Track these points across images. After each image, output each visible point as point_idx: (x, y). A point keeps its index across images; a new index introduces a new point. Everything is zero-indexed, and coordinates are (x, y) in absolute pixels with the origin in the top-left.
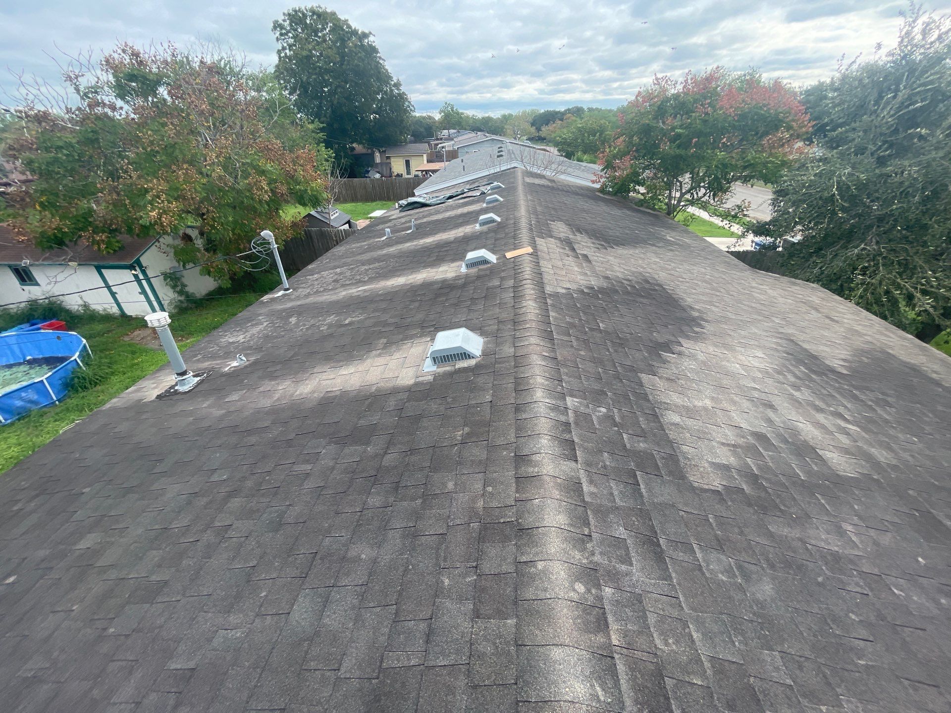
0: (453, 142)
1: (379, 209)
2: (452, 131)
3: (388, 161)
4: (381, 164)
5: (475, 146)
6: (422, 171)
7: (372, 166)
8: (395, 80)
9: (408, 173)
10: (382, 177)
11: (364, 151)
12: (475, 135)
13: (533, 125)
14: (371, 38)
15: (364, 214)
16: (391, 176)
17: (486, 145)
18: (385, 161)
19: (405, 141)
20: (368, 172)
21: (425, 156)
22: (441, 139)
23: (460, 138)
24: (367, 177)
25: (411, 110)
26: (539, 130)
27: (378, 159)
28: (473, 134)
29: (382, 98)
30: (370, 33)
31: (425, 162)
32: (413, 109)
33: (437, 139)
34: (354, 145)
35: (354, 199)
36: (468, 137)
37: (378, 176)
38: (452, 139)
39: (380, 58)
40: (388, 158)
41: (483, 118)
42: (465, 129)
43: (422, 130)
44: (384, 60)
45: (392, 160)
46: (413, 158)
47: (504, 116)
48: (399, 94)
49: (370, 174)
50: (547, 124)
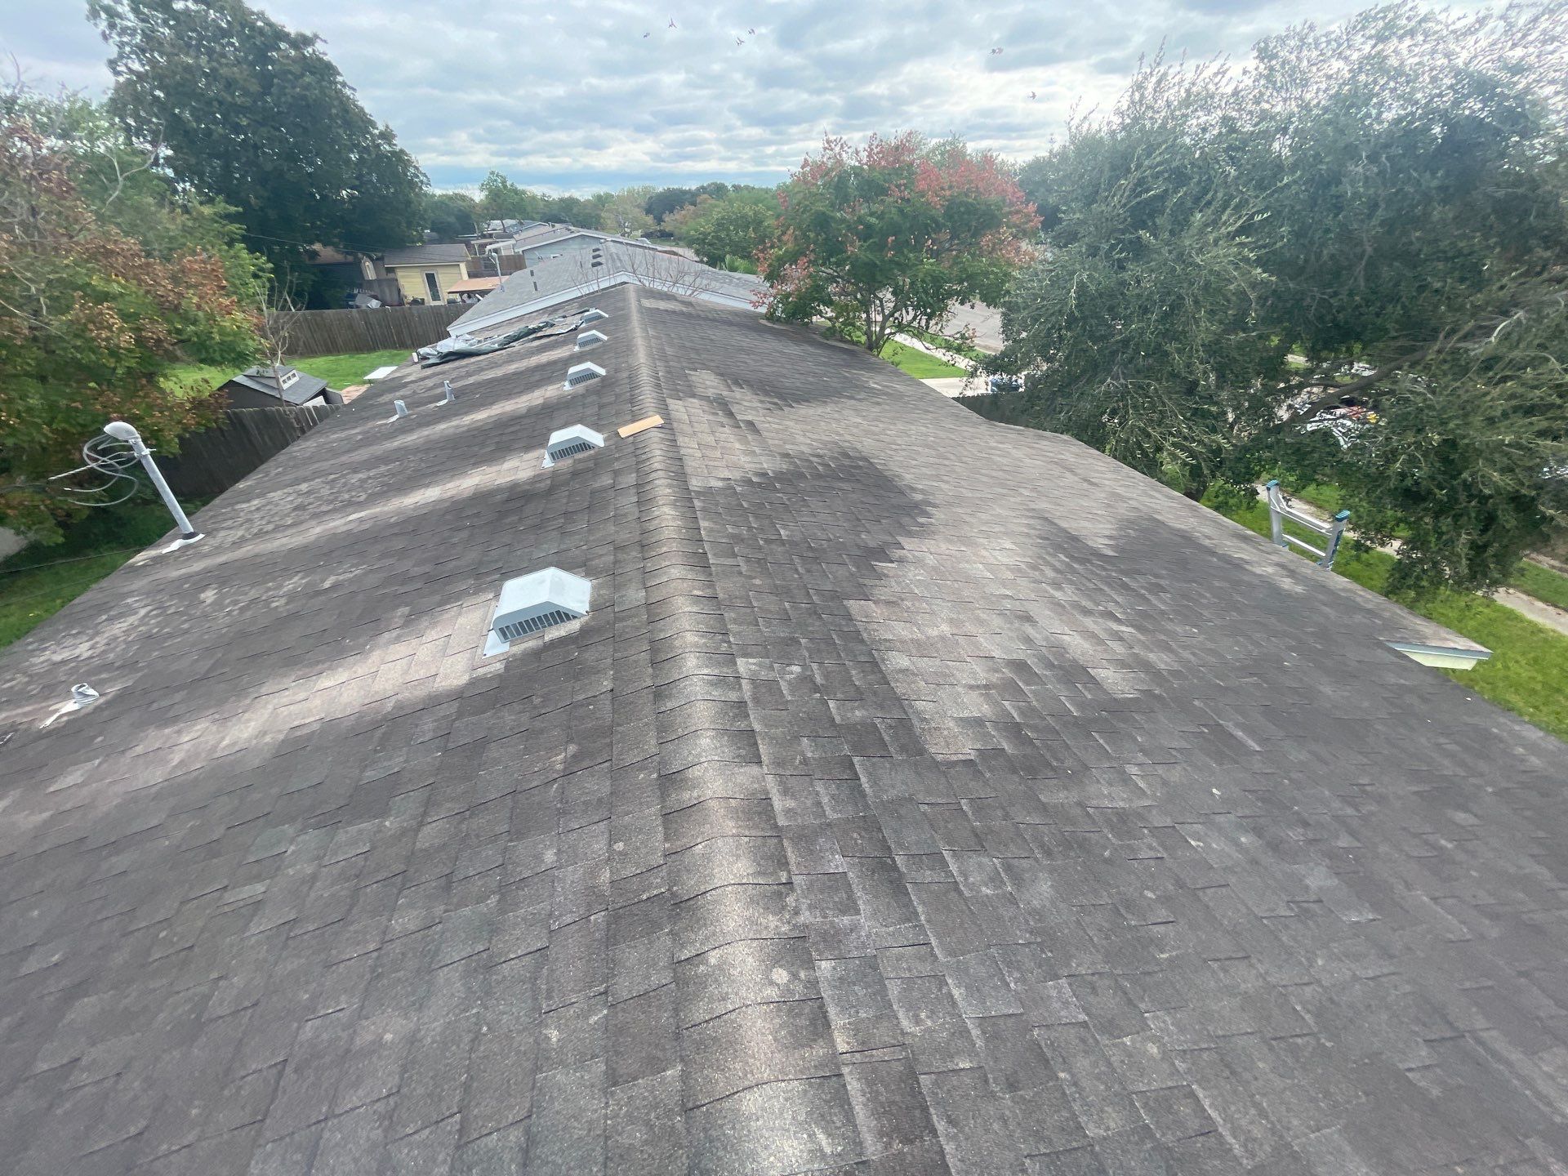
0: (512, 242)
1: (385, 365)
2: (508, 222)
3: (391, 276)
4: (379, 281)
5: (555, 247)
6: (461, 293)
7: (360, 286)
8: (381, 127)
9: (436, 297)
10: (383, 305)
11: (339, 258)
12: (551, 229)
13: (648, 211)
14: (319, 46)
15: (356, 375)
16: (401, 303)
17: (575, 246)
18: (384, 275)
19: (421, 239)
20: (353, 297)
21: (463, 266)
22: (491, 236)
23: (524, 235)
24: (351, 307)
25: (422, 182)
26: (659, 220)
27: (370, 271)
28: (547, 228)
29: (361, 158)
30: (316, 37)
31: (465, 276)
32: (425, 179)
33: (484, 236)
34: (317, 247)
35: (330, 347)
36: (538, 233)
37: (374, 304)
38: (511, 237)
39: (344, 85)
40: (391, 270)
41: (562, 200)
42: (533, 219)
43: (452, 219)
44: (354, 90)
45: (400, 274)
46: (440, 270)
47: (599, 197)
48: (394, 153)
49: (358, 301)
50: (671, 212)
